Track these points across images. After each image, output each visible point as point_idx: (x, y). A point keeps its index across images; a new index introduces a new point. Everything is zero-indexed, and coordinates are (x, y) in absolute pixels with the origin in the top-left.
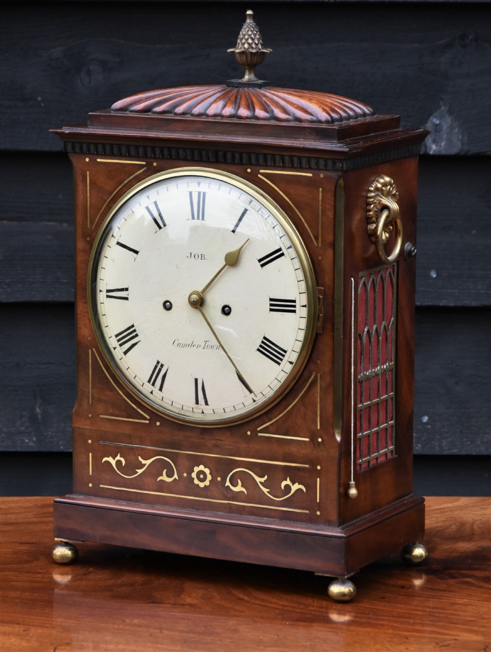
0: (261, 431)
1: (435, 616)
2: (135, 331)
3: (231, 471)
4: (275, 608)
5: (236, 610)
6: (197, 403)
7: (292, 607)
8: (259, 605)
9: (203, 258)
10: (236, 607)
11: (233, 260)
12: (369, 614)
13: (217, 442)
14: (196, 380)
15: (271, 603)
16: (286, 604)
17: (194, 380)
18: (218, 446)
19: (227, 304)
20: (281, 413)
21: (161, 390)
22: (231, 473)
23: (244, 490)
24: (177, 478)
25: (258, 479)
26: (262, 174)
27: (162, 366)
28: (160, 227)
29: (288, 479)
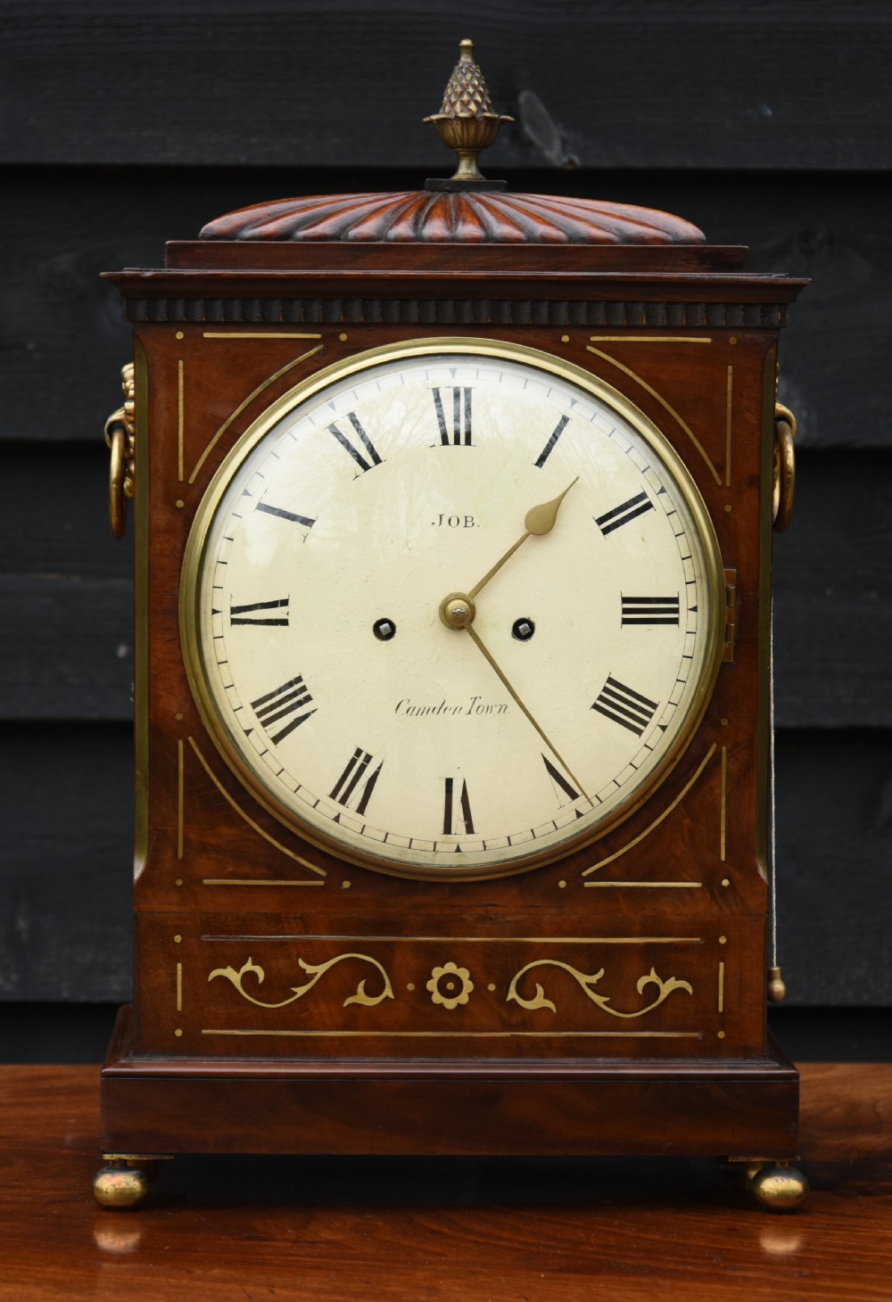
0: (591, 878)
2: (304, 689)
3: (521, 968)
6: (447, 829)
9: (469, 524)
11: (542, 524)
13: (487, 911)
14: (449, 782)
17: (444, 783)
18: (491, 919)
19: (526, 616)
20: (637, 835)
21: (361, 810)
22: (521, 973)
23: (551, 1005)
24: (391, 996)
25: (583, 979)
26: (597, 345)
27: (368, 758)
28: (365, 467)
29: (653, 971)
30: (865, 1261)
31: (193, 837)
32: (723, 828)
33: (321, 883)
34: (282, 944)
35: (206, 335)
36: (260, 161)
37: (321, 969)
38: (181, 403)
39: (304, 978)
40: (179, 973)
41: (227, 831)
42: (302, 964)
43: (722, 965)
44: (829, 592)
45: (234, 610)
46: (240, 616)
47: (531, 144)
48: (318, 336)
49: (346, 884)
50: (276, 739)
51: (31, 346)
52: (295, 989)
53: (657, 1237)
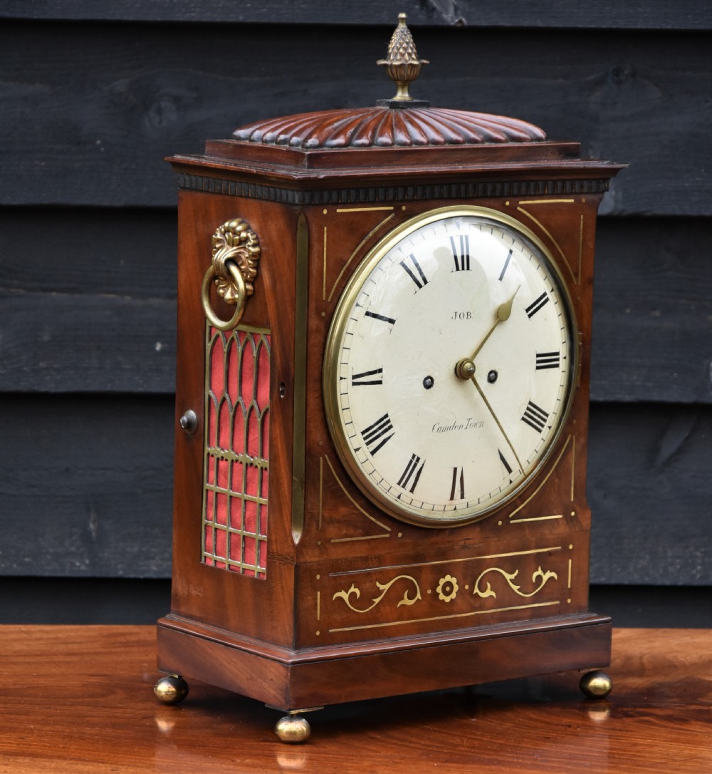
0: (513, 518)
2: (389, 421)
3: (480, 574)
6: (452, 497)
9: (469, 317)
11: (504, 314)
13: (465, 543)
14: (455, 470)
17: (452, 470)
18: (467, 547)
19: (494, 369)
20: (534, 491)
21: (412, 491)
22: (480, 577)
23: (493, 594)
24: (420, 598)
25: (508, 577)
26: (522, 206)
27: (418, 459)
28: (420, 286)
29: (540, 569)
31: (326, 515)
32: (573, 482)
33: (388, 535)
34: (369, 574)
35: (338, 211)
37: (386, 587)
38: (325, 253)
39: (379, 592)
40: (319, 597)
41: (343, 510)
42: (378, 584)
43: (570, 561)
45: (354, 377)
46: (357, 380)
48: (392, 208)
49: (400, 535)
50: (373, 453)
52: (374, 600)
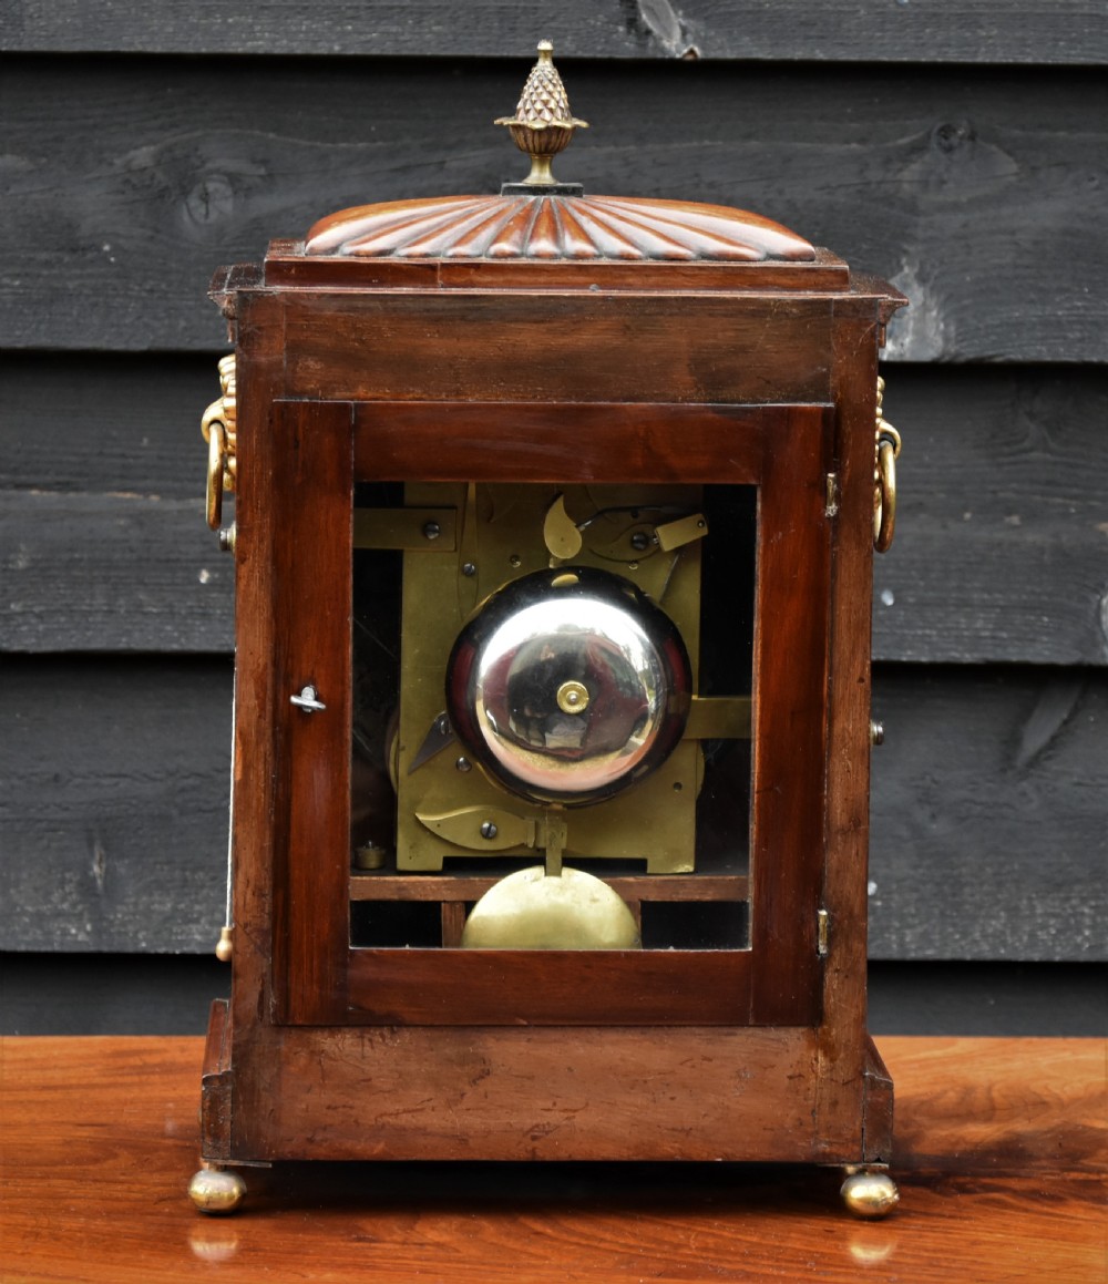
1: (941, 1267)
4: (612, 1251)
5: (531, 1255)
7: (645, 1249)
8: (578, 1244)
10: (531, 1250)
12: (805, 1263)
15: (602, 1240)
16: (632, 1242)
30: (953, 1265)
36: (355, 50)
44: (968, 516)
47: (648, 32)
51: (107, 248)
53: (755, 1239)
